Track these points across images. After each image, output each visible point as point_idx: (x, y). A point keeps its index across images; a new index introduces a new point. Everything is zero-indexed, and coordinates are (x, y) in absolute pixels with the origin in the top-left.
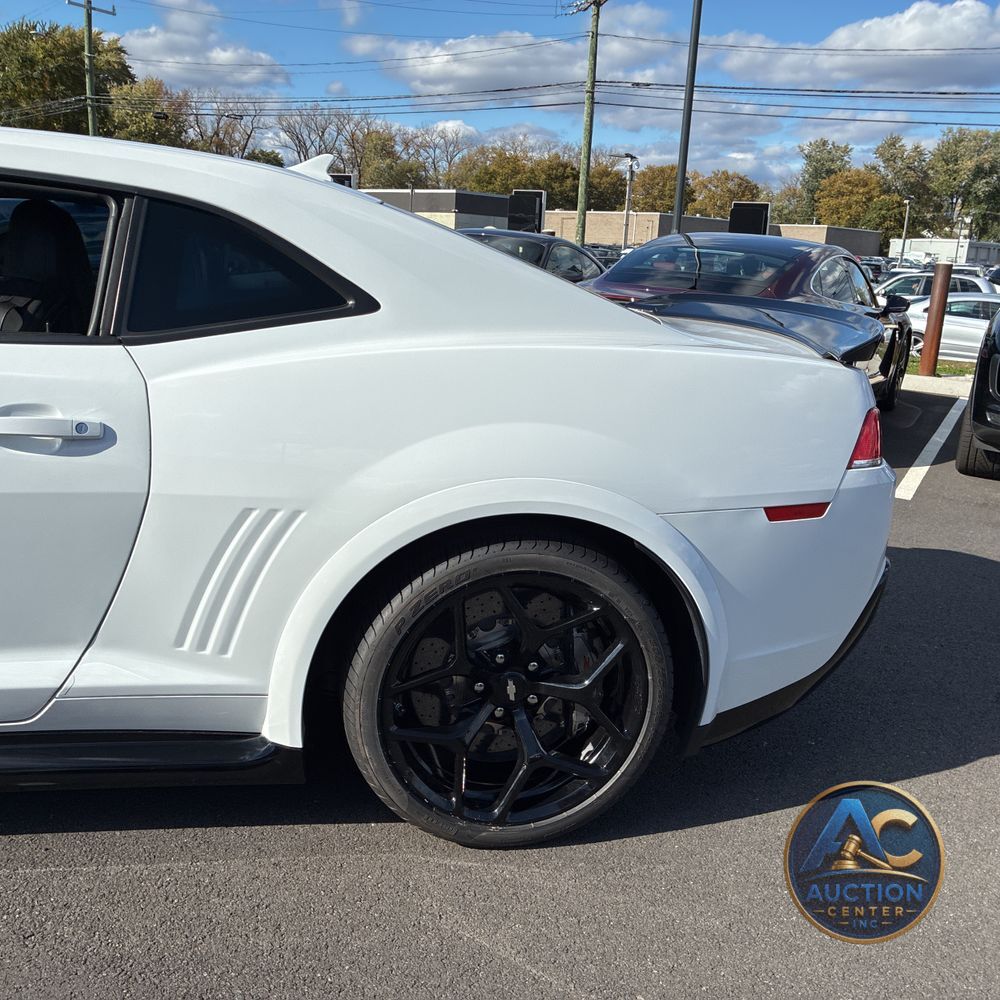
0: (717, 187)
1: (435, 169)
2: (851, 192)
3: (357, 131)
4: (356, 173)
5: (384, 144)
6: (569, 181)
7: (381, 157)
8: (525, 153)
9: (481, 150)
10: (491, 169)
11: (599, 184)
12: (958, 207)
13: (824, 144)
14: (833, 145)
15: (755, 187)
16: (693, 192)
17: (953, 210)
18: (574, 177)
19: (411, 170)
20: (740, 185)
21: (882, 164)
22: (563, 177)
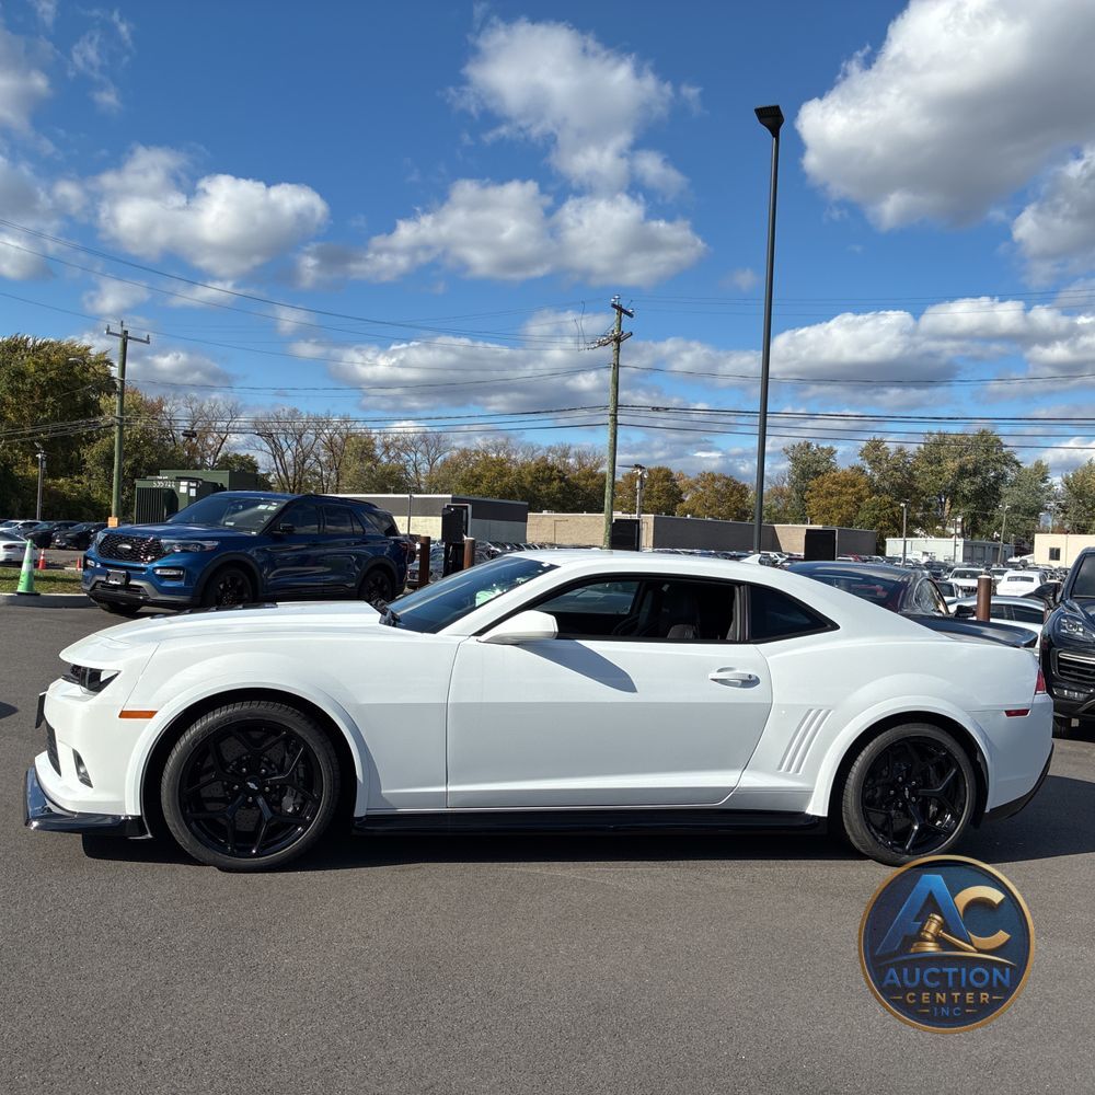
0: (704, 488)
1: (417, 471)
2: (840, 492)
3: (336, 435)
4: (333, 475)
5: (364, 448)
6: (556, 484)
7: (361, 460)
8: (509, 455)
9: (465, 453)
10: (477, 471)
11: (586, 486)
12: (947, 506)
13: (808, 446)
14: (817, 446)
15: (744, 487)
16: (682, 493)
17: (943, 510)
18: (562, 479)
19: (392, 473)
20: (727, 485)
21: (867, 466)
22: (550, 480)
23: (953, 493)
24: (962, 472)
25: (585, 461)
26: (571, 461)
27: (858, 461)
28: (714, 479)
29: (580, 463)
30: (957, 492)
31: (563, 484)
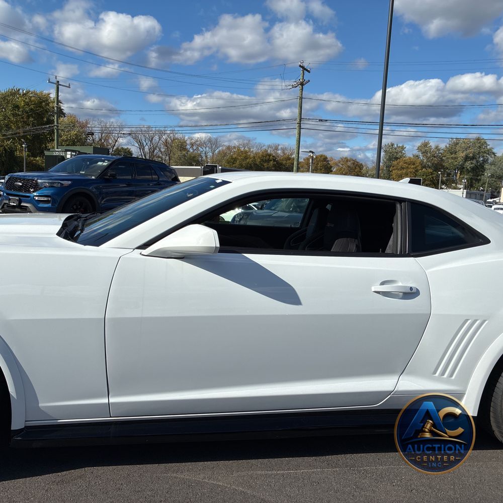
0: (343, 165)
1: (206, 156)
2: (408, 168)
3: (169, 139)
4: (167, 158)
5: (182, 145)
6: (272, 163)
7: (180, 151)
8: (250, 149)
9: (229, 148)
10: (234, 156)
11: (286, 163)
12: (458, 175)
13: (392, 145)
14: (397, 145)
15: (361, 164)
16: (331, 167)
17: (456, 176)
18: (274, 160)
19: (195, 157)
20: (354, 164)
21: (421, 155)
22: (269, 161)
23: (462, 169)
24: (467, 158)
25: (286, 152)
26: (279, 152)
27: (416, 152)
28: (347, 161)
29: (283, 153)
30: (464, 168)
31: (275, 163)
